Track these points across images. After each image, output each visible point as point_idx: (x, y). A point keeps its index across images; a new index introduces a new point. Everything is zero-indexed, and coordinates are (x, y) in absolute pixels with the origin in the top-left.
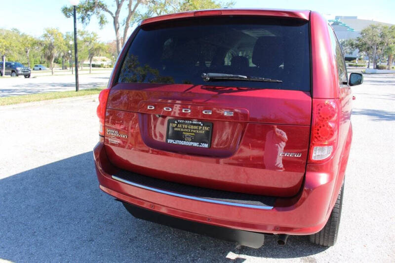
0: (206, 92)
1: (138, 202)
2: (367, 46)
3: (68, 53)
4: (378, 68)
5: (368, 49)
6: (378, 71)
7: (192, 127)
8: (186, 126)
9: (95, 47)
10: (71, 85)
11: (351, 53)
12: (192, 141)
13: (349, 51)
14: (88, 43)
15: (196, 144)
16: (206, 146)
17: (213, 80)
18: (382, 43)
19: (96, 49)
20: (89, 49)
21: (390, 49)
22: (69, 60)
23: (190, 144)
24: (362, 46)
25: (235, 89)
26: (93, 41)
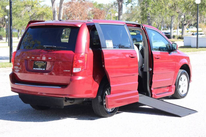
0: (45, 51)
1: (22, 91)
3: (5, 18)
7: (41, 63)
8: (39, 63)
9: (38, 13)
10: (6, 58)
12: (41, 68)
14: (29, 8)
15: (41, 69)
16: (44, 69)
17: (47, 48)
19: (39, 15)
20: (31, 15)
22: (5, 28)
23: (40, 69)
25: (53, 50)
26: (35, 5)
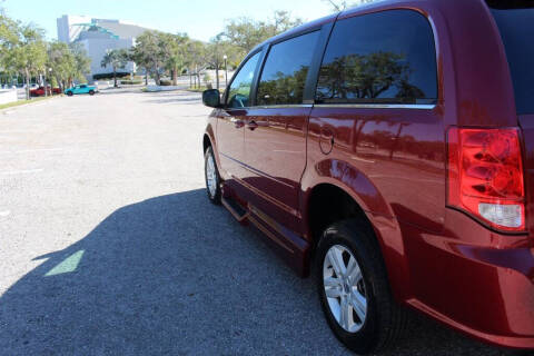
2: (145, 57)
4: (162, 84)
5: (147, 61)
6: (163, 88)
11: (123, 67)
13: (120, 64)
18: (162, 54)
21: (172, 60)
24: (137, 57)
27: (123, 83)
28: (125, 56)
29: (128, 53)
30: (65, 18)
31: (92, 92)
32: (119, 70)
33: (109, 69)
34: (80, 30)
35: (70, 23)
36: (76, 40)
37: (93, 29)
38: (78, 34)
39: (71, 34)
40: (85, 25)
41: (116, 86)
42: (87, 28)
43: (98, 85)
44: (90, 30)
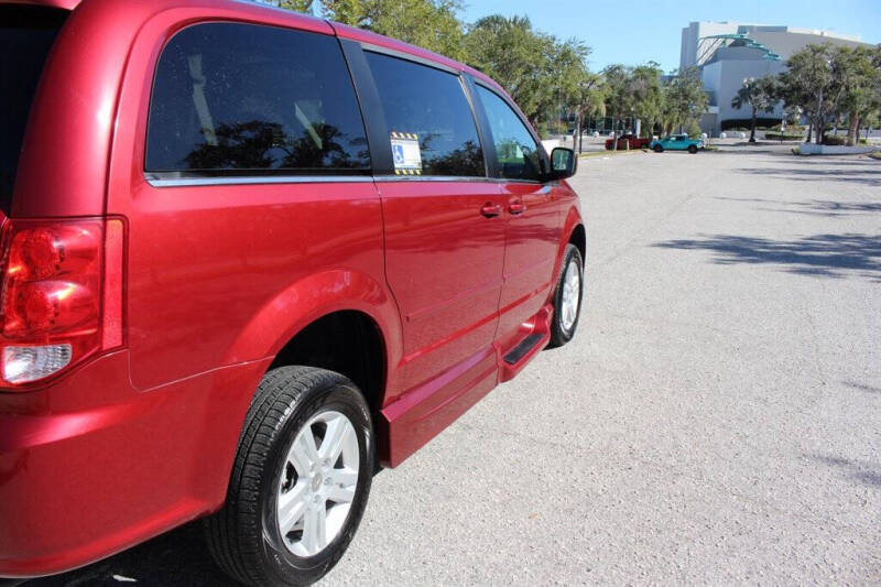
2: (802, 92)
4: (827, 141)
5: (805, 98)
6: (826, 149)
11: (770, 109)
13: (764, 104)
21: (852, 98)
27: (769, 137)
28: (769, 89)
29: (776, 84)
30: (695, 27)
31: (693, 149)
32: (761, 114)
33: (746, 112)
34: (716, 46)
35: (702, 33)
36: (707, 63)
37: (739, 43)
38: (711, 52)
39: (700, 53)
40: (726, 37)
41: (752, 141)
42: (729, 42)
43: (725, 138)
44: (731, 45)
